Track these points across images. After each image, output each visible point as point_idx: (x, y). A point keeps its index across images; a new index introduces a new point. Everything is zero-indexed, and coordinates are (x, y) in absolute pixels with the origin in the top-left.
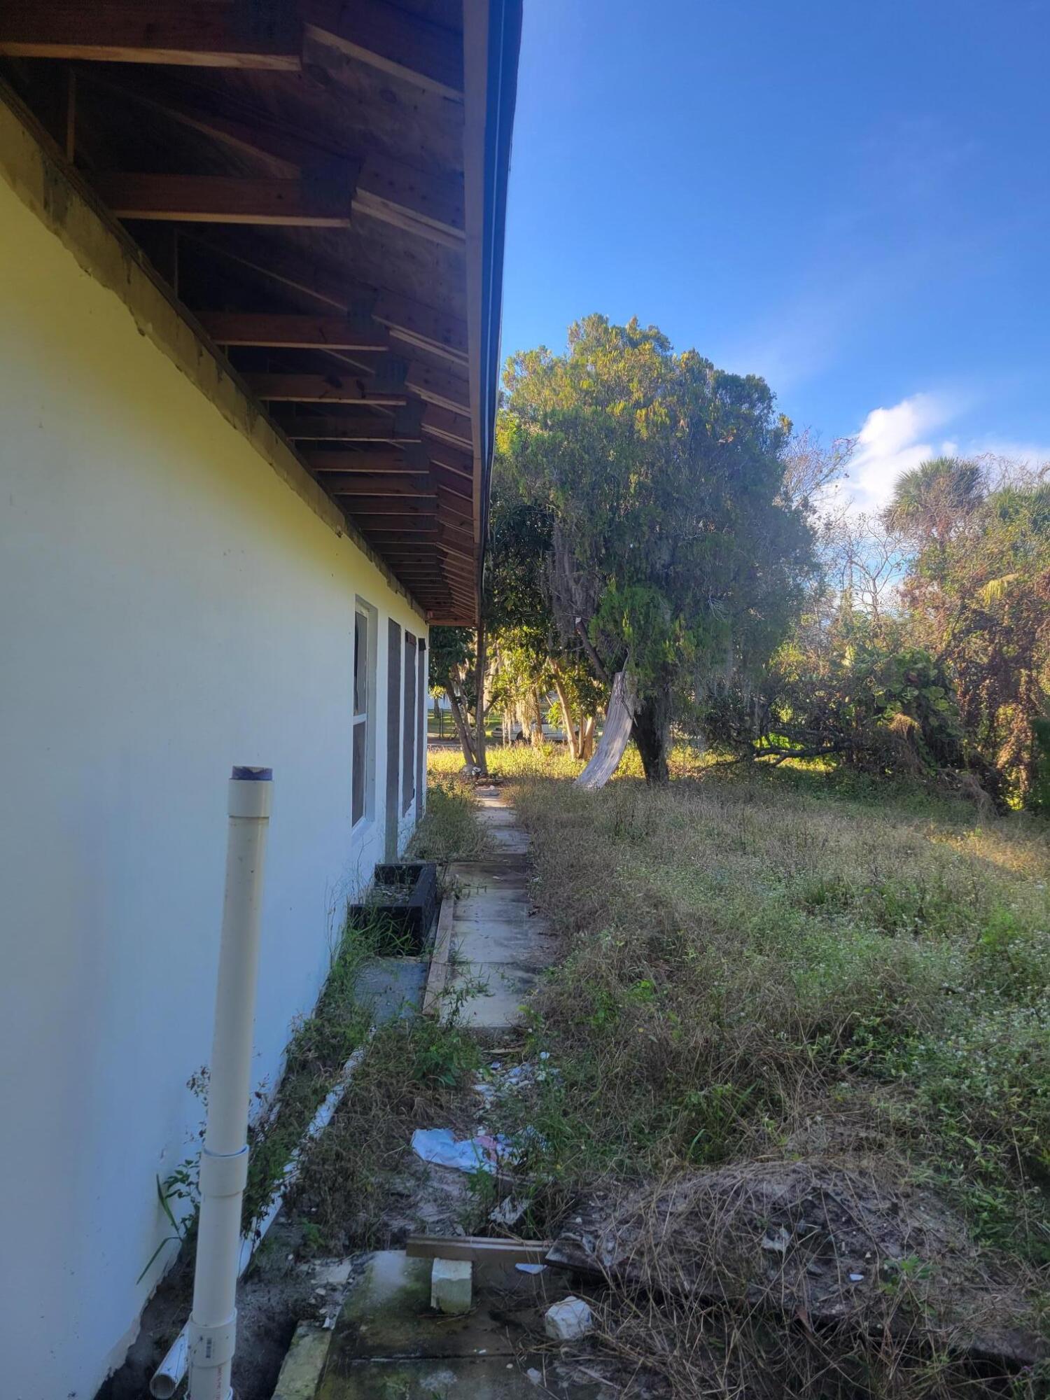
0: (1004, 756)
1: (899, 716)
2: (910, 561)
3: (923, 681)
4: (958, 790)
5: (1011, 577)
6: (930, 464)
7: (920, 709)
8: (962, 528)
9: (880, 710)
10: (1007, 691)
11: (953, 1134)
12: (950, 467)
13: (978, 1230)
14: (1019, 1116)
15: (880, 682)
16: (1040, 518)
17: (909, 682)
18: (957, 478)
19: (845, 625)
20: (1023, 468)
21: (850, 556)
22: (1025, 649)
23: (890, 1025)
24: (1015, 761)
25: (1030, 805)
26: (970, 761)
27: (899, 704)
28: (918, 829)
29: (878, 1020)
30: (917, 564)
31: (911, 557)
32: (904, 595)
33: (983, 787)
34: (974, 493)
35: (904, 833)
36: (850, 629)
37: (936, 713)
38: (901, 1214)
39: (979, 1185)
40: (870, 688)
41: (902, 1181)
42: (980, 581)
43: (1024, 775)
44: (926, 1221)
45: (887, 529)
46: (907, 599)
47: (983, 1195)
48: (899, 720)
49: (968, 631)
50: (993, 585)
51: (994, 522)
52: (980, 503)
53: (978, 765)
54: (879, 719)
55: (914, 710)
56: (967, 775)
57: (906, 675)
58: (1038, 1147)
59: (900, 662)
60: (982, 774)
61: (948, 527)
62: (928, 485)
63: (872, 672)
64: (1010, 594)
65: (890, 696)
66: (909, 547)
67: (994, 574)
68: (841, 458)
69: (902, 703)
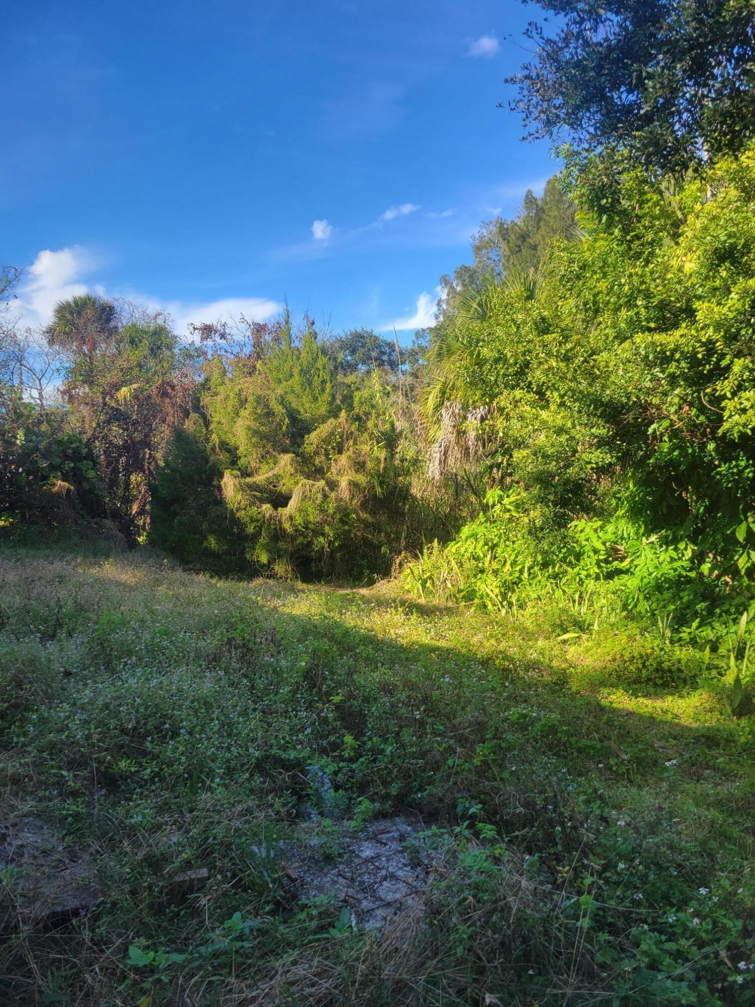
0: (135, 508)
1: (60, 482)
2: (67, 368)
3: (77, 457)
4: (103, 533)
5: (135, 386)
6: (80, 298)
7: (74, 476)
8: (105, 349)
9: (46, 478)
10: (136, 465)
11: (53, 771)
12: (94, 303)
13: (64, 832)
14: (99, 747)
15: (45, 457)
16: (155, 347)
17: (67, 457)
18: (99, 312)
19: (15, 412)
20: (144, 312)
21: (20, 360)
22: (146, 435)
23: (16, 706)
24: (142, 512)
25: (151, 541)
26: (111, 513)
27: (59, 473)
28: (69, 563)
29: (6, 705)
30: (71, 371)
31: (68, 365)
32: (64, 393)
33: (120, 531)
34: (112, 324)
35: (58, 566)
36: (19, 416)
37: (88, 480)
38: (8, 839)
39: (70, 801)
40: (36, 461)
41: (12, 815)
42: (117, 387)
43: (148, 520)
44: (28, 838)
45: (49, 342)
46: (66, 397)
47: (72, 807)
48: (60, 485)
49: (109, 422)
50: (124, 390)
51: (126, 346)
52: (116, 332)
53: (116, 515)
54: (44, 485)
55: (71, 478)
56: (108, 523)
57: (64, 451)
58: (109, 763)
59: (59, 442)
60: (120, 522)
61: (94, 347)
62: (79, 313)
63: (37, 449)
64: (136, 397)
65: (53, 468)
66: (66, 358)
67: (124, 383)
68: (10, 282)
69: (62, 472)
